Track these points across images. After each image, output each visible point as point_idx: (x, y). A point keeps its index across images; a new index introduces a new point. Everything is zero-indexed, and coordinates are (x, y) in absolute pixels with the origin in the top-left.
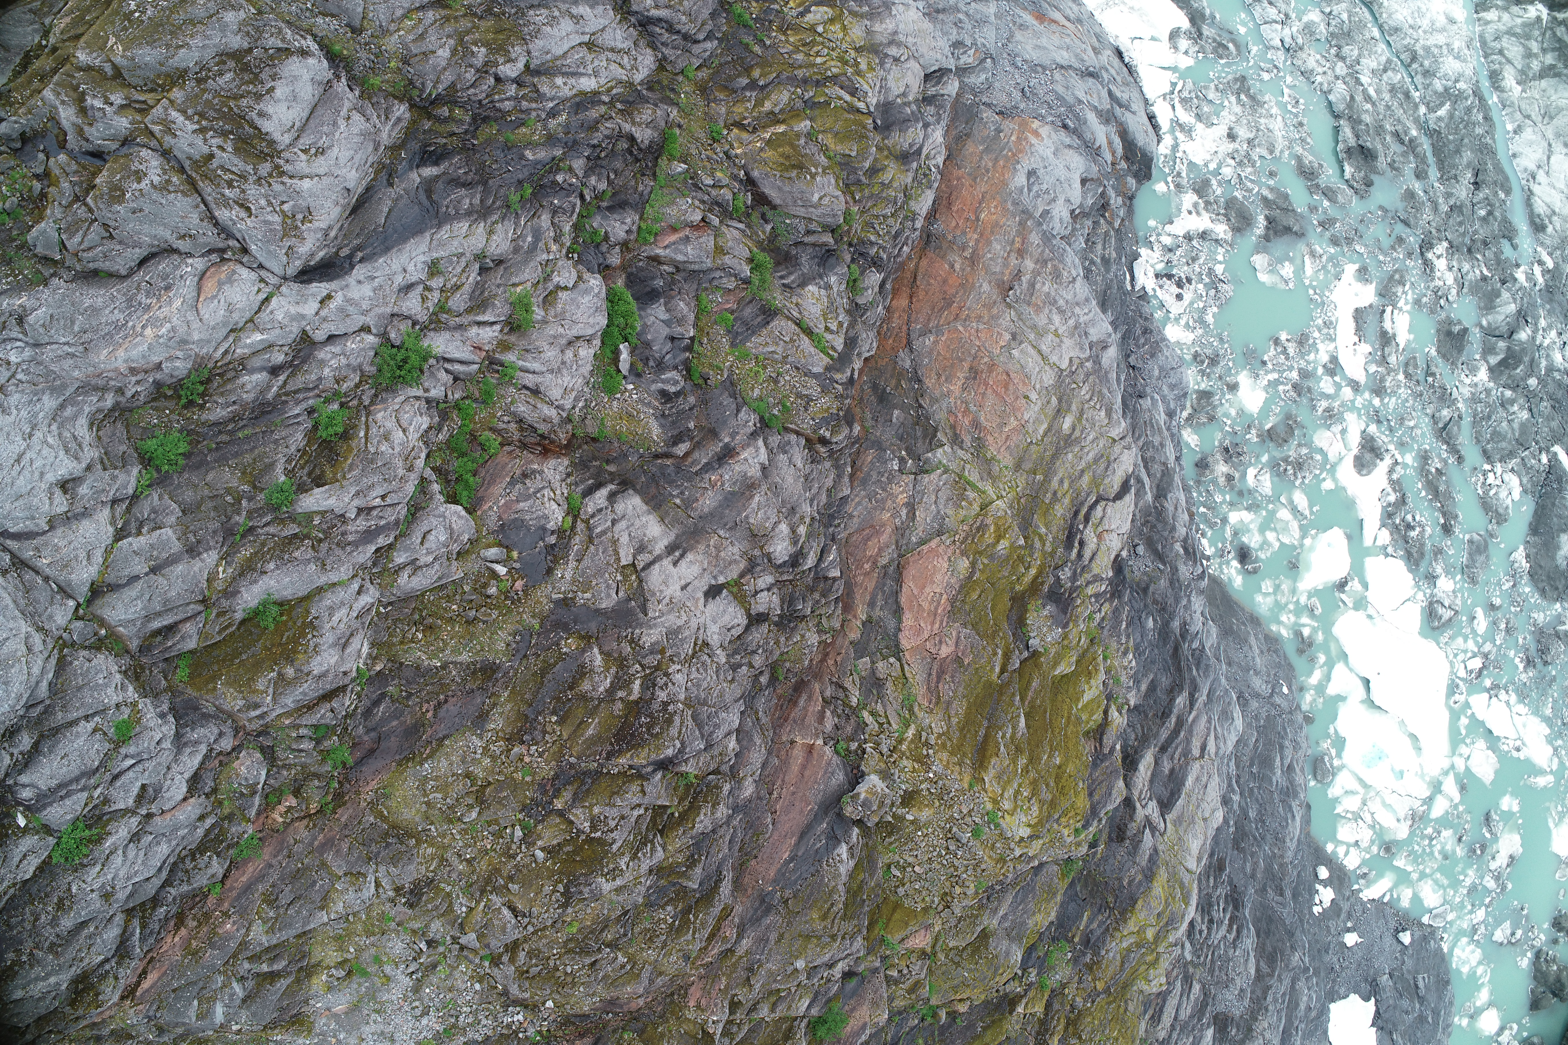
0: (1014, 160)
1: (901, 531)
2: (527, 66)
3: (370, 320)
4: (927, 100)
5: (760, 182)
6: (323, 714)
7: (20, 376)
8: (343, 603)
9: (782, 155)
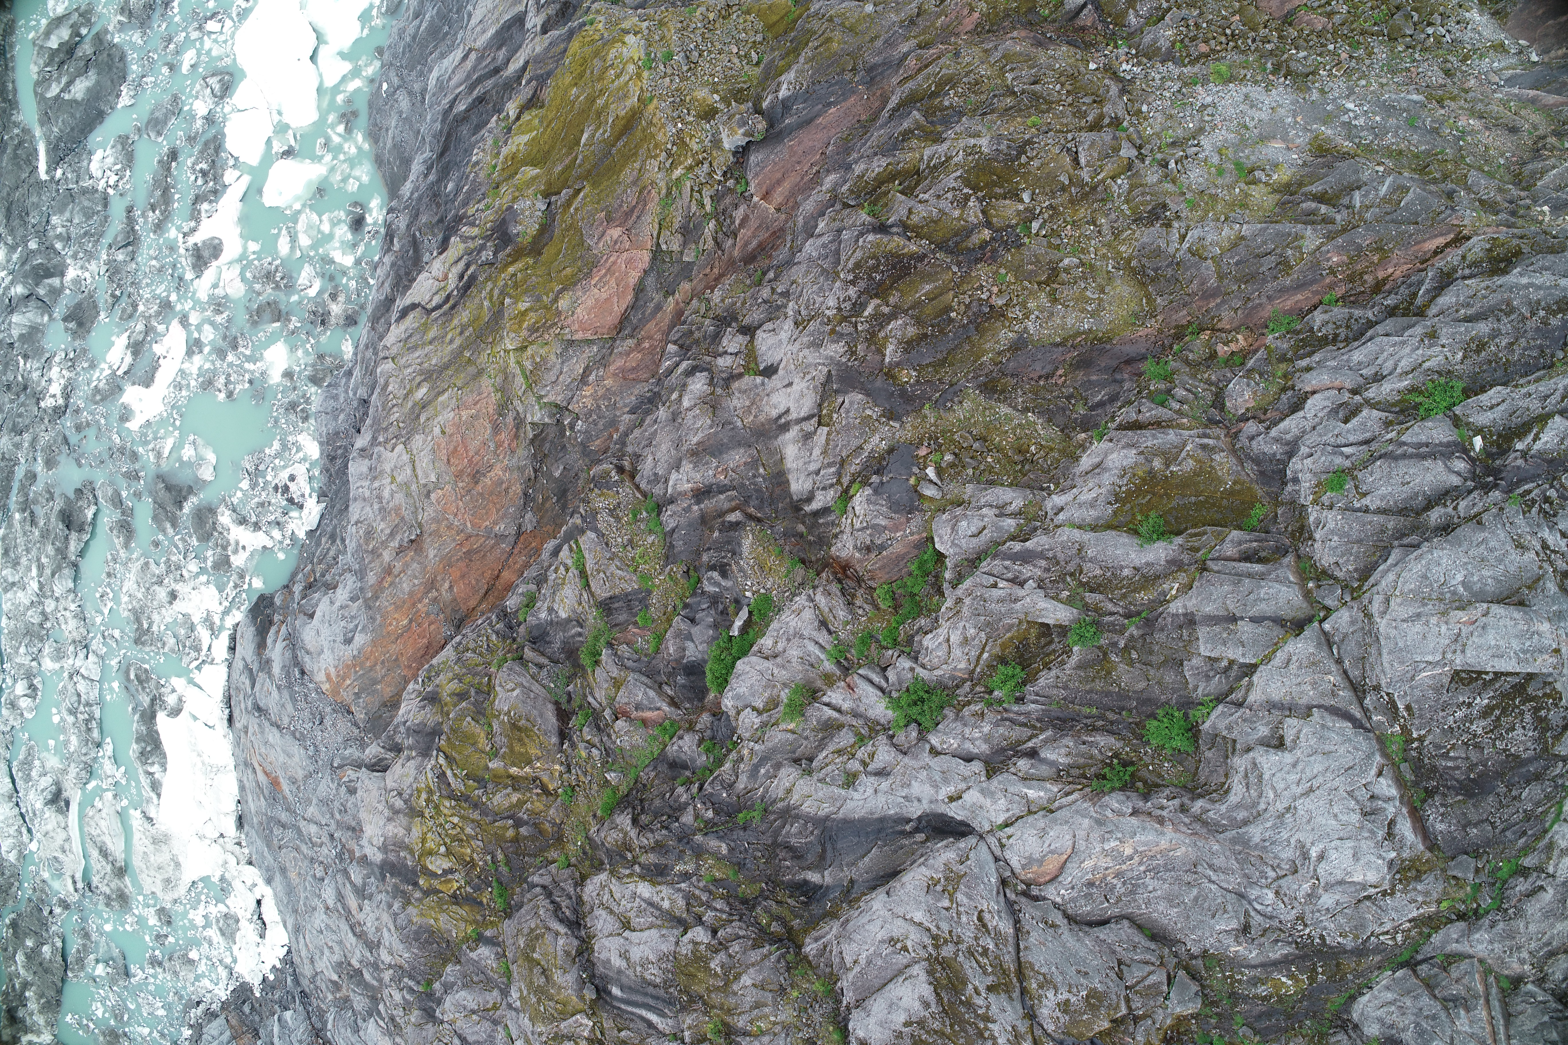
0: (357, 660)
1: (603, 362)
2: (685, 932)
3: (926, 758)
4: (397, 749)
5: (555, 731)
6: (1149, 412)
7: (1272, 874)
8: (1080, 505)
9: (524, 744)
